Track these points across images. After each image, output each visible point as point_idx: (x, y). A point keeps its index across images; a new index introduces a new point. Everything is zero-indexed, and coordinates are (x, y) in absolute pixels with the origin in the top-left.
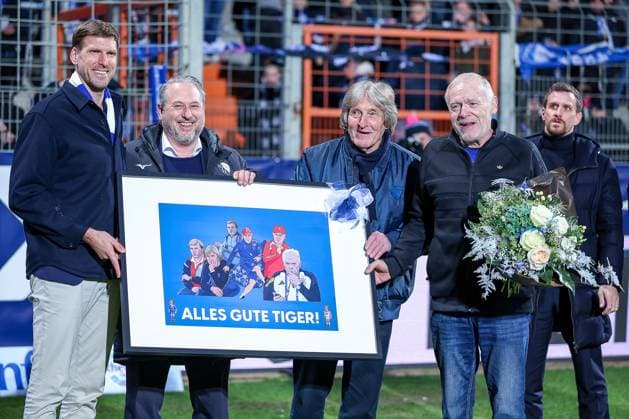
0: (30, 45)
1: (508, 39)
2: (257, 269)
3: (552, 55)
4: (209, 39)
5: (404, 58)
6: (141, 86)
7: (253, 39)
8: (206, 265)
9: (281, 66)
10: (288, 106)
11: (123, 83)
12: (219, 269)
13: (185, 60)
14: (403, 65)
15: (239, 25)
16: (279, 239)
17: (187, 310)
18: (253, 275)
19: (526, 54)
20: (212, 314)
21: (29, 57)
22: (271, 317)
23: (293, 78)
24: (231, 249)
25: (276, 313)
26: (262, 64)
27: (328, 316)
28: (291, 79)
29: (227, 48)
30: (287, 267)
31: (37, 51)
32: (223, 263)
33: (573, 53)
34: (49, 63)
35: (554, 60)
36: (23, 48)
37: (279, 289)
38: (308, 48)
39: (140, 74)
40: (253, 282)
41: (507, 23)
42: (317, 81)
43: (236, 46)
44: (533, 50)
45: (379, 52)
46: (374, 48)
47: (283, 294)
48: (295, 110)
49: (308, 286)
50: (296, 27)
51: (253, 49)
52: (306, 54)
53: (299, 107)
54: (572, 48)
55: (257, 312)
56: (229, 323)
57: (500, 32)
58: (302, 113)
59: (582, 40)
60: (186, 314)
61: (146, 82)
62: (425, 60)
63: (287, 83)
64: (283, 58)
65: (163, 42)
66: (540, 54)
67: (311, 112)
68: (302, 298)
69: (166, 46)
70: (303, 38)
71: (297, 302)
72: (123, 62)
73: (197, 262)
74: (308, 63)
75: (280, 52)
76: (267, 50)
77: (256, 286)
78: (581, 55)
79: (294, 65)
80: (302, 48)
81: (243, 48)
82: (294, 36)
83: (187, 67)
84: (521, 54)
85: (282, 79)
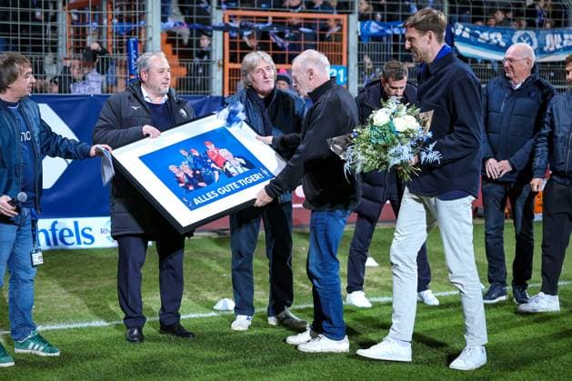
0: (49, 25)
1: (354, 18)
2: (213, 165)
3: (381, 28)
4: (164, 20)
5: (287, 31)
6: (121, 51)
7: (192, 19)
8: (187, 175)
9: (210, 36)
10: (214, 62)
11: (110, 50)
12: (194, 174)
13: (150, 34)
14: (287, 36)
15: (183, 10)
16: (211, 147)
17: (195, 200)
18: (214, 169)
19: (365, 28)
20: (210, 196)
21: (49, 32)
22: (238, 184)
23: (217, 44)
24: (192, 162)
25: (240, 181)
26: (198, 35)
27: (265, 172)
28: (216, 44)
29: (175, 25)
30: (227, 158)
31: (54, 28)
32: (194, 170)
33: (395, 27)
34: (62, 36)
35: (383, 31)
36: (46, 27)
37: (232, 170)
38: (227, 25)
39: (121, 44)
40: (216, 173)
41: (353, 8)
42: (233, 46)
43: (181, 24)
44: (369, 25)
45: (271, 27)
46: (269, 24)
47: (236, 171)
48: (219, 65)
49: (244, 163)
50: (218, 11)
51: (192, 26)
52: (226, 28)
53: (221, 63)
54: (394, 23)
55: (230, 185)
56: (221, 197)
57: (349, 13)
58: (223, 66)
59: (400, 18)
60: (197, 202)
61: (124, 47)
62: (301, 32)
63: (214, 47)
64: (212, 32)
65: (135, 23)
66: (374, 28)
67: (229, 66)
68: (246, 170)
69: (137, 25)
70: (224, 19)
71: (245, 172)
72: (110, 36)
73: (181, 175)
74: (227, 35)
75: (209, 27)
76: (202, 27)
77: (219, 173)
78: (400, 28)
79: (218, 35)
80: (223, 25)
81: (186, 25)
82: (218, 17)
83: (151, 39)
84: (362, 27)
85: (210, 45)
